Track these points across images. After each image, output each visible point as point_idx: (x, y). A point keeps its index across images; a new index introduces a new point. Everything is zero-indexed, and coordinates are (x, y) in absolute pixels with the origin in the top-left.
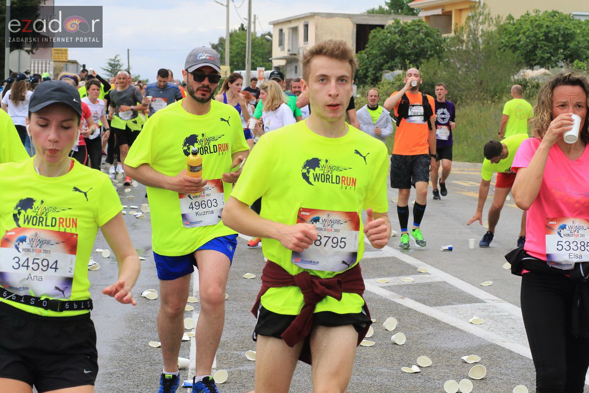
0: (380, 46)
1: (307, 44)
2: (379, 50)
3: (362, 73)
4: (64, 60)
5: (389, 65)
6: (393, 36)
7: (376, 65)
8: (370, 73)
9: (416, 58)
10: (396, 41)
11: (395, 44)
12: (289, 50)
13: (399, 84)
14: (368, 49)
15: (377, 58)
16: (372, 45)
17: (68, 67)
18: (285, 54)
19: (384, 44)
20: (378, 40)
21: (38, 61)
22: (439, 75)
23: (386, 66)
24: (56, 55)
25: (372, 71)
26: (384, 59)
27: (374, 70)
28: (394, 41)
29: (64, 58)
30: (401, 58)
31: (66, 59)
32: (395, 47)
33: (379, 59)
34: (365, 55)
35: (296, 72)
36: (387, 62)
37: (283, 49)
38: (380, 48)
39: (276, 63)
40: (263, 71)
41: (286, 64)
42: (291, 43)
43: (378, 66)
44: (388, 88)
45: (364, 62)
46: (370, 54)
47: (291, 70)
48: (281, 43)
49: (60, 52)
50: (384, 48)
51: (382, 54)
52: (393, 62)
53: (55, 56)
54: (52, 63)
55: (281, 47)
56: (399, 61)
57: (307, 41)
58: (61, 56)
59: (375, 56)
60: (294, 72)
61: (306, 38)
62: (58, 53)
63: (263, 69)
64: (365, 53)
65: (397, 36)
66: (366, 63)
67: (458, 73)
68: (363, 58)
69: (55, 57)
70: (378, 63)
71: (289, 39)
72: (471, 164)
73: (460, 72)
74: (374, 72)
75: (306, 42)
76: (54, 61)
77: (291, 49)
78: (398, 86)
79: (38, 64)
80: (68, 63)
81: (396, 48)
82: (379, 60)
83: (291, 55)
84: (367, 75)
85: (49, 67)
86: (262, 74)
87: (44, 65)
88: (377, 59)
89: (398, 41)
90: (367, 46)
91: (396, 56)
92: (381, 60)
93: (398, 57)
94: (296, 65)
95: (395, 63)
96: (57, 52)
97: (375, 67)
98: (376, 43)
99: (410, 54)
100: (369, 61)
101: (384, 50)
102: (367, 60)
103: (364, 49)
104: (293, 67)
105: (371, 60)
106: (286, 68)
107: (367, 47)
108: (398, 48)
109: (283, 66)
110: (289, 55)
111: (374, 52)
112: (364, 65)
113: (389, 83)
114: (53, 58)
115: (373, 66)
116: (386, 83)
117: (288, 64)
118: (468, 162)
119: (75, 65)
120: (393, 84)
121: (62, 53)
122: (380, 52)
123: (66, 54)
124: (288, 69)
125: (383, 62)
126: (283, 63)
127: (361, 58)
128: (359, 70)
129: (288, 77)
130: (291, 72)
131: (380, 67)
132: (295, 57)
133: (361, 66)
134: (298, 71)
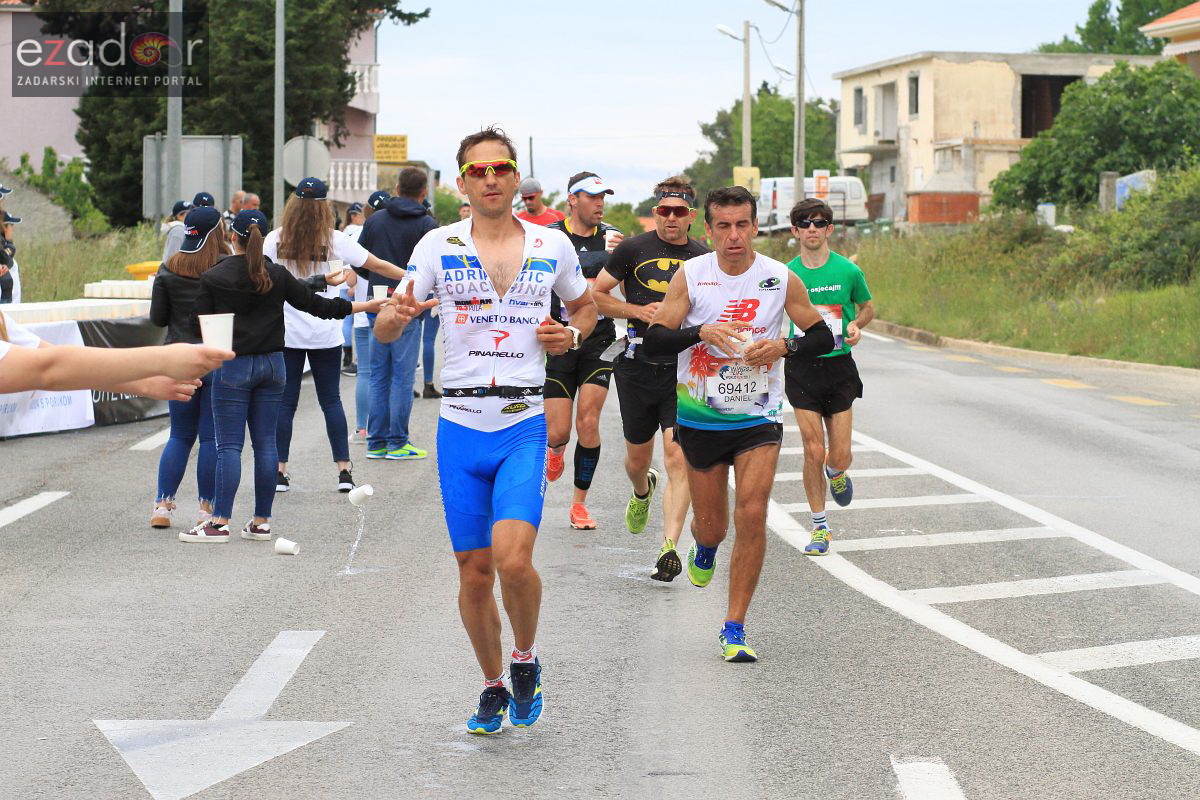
0: (1087, 119)
1: (917, 118)
2: (1084, 128)
3: (1046, 180)
4: (400, 160)
5: (1107, 159)
6: (1115, 97)
7: (1077, 160)
8: (1066, 177)
10: (1121, 107)
11: (1118, 114)
12: (877, 134)
13: (1170, 201)
14: (1059, 126)
15: (1079, 145)
16: (1067, 117)
18: (870, 141)
19: (1095, 116)
20: (1082, 107)
21: (345, 162)
23: (1099, 164)
24: (383, 150)
25: (1070, 173)
26: (1095, 149)
27: (1074, 170)
28: (1118, 108)
29: (400, 155)
31: (404, 158)
32: (1118, 120)
33: (1085, 147)
34: (1054, 140)
35: (893, 180)
36: (1102, 154)
37: (864, 132)
38: (1087, 123)
40: (826, 178)
41: (872, 162)
42: (880, 118)
43: (1084, 164)
46: (1064, 136)
47: (882, 175)
48: (859, 118)
49: (390, 144)
50: (1096, 124)
51: (1087, 138)
52: (1115, 155)
53: (380, 152)
54: (374, 166)
55: (860, 126)
57: (917, 111)
58: (394, 152)
59: (1074, 142)
60: (887, 179)
61: (914, 107)
62: (387, 146)
63: (827, 173)
64: (1053, 137)
65: (1123, 97)
66: (1055, 156)
68: (1050, 147)
69: (380, 155)
70: (1084, 156)
71: (876, 109)
74: (1073, 176)
75: (915, 115)
76: (379, 163)
77: (880, 130)
78: (1168, 204)
79: (345, 169)
81: (1121, 122)
82: (1085, 150)
83: (881, 142)
84: (1059, 182)
85: (368, 176)
86: (823, 183)
87: (357, 172)
88: (1081, 147)
89: (1126, 108)
90: (1058, 119)
91: (1121, 142)
92: (1089, 150)
93: (1127, 143)
94: (892, 165)
95: (1121, 156)
96: (384, 142)
97: (1078, 165)
98: (1077, 114)
99: (1152, 136)
100: (1062, 151)
101: (1095, 127)
102: (1058, 151)
103: (1049, 127)
104: (889, 170)
105: (1067, 149)
106: (871, 171)
107: (1057, 123)
108: (1126, 123)
109: (865, 167)
110: (877, 144)
111: (1074, 132)
112: (1051, 162)
114: (376, 155)
115: (1072, 162)
117: (875, 163)
121: (395, 146)
122: (1085, 132)
123: (404, 146)
124: (876, 173)
125: (1093, 154)
126: (864, 160)
127: (1046, 144)
128: (1039, 173)
129: (876, 190)
130: (882, 180)
131: (1087, 165)
132: (891, 147)
133: (1044, 162)
134: (897, 176)
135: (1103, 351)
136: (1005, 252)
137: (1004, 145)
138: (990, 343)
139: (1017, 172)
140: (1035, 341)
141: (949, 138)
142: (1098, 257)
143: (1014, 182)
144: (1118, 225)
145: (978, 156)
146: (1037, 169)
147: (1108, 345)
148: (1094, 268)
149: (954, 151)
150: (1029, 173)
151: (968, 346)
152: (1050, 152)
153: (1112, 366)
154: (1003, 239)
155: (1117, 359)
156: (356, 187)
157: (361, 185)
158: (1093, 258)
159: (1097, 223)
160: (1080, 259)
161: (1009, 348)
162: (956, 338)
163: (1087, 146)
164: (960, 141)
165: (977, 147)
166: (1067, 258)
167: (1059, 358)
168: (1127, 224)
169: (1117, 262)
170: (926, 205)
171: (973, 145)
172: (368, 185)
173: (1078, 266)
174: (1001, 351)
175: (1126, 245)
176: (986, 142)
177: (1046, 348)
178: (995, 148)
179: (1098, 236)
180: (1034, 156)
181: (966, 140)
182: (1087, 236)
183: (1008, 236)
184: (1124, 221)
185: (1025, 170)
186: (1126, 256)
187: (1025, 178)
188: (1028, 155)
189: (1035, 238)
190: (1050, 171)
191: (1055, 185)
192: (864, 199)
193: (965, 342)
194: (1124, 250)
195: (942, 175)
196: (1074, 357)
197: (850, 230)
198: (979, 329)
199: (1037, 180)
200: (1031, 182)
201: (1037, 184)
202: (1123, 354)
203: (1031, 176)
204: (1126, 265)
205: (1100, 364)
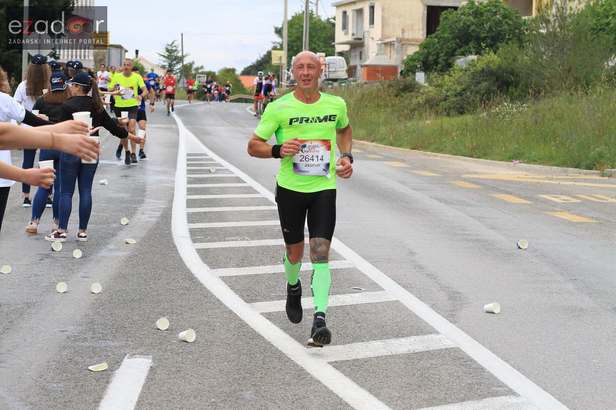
0: (452, 29)
2: (451, 33)
3: (432, 60)
5: (462, 50)
6: (468, 18)
7: (448, 50)
8: (441, 58)
9: (492, 43)
10: (470, 23)
11: (469, 26)
12: (353, 35)
13: (473, 71)
15: (448, 42)
16: (443, 28)
17: (110, 52)
18: (349, 38)
19: (456, 27)
20: (450, 23)
22: (520, 61)
23: (459, 51)
26: (457, 44)
27: (445, 55)
28: (468, 23)
30: (476, 43)
32: (469, 29)
34: (436, 39)
35: (361, 59)
36: (460, 47)
37: (347, 33)
38: (452, 31)
39: (339, 48)
40: (323, 57)
41: (351, 49)
42: (355, 26)
43: (450, 52)
44: (460, 75)
45: (435, 47)
46: (441, 38)
47: (355, 56)
48: (345, 26)
50: (457, 31)
51: (454, 38)
52: (467, 47)
55: (345, 30)
56: (474, 45)
57: (373, 24)
59: (447, 40)
60: (358, 57)
61: (372, 21)
63: (324, 54)
64: (436, 37)
65: (471, 17)
66: (436, 47)
67: (542, 58)
68: (433, 43)
70: (450, 48)
71: (353, 22)
72: (560, 168)
73: (545, 57)
74: (445, 58)
75: (372, 26)
77: (355, 33)
78: (472, 73)
80: (111, 48)
81: (470, 31)
82: (452, 45)
83: (355, 39)
84: (438, 61)
85: (88, 52)
88: (449, 44)
89: (473, 23)
90: (438, 28)
91: (470, 41)
92: (454, 45)
93: (473, 41)
94: (360, 51)
95: (469, 48)
97: (447, 52)
98: (448, 26)
99: (485, 37)
100: (440, 45)
101: (456, 33)
102: (438, 45)
103: (434, 33)
104: (359, 53)
105: (442, 44)
106: (350, 54)
107: (438, 31)
108: (473, 31)
109: (347, 51)
110: (353, 40)
111: (446, 35)
112: (435, 50)
113: (461, 70)
115: (445, 51)
116: (457, 70)
117: (353, 49)
118: (556, 166)
119: (119, 50)
120: (466, 71)
122: (452, 36)
124: (352, 55)
125: (455, 47)
126: (346, 48)
127: (432, 42)
128: (428, 56)
129: (352, 63)
130: (355, 58)
131: (453, 53)
132: (360, 41)
133: (431, 51)
134: (363, 57)
135: (427, 148)
136: (397, 96)
137: (417, 41)
138: (374, 142)
139: (417, 56)
140: (395, 142)
141: (390, 37)
142: (435, 99)
143: (415, 61)
144: (447, 83)
145: (404, 47)
146: (427, 54)
147: (430, 144)
148: (432, 105)
149: (390, 44)
150: (423, 56)
151: (363, 144)
152: (433, 46)
153: (430, 156)
154: (395, 89)
155: (433, 152)
156: (82, 58)
157: (85, 57)
158: (432, 100)
159: (438, 82)
160: (426, 100)
161: (382, 145)
162: (358, 140)
163: (452, 43)
164: (394, 39)
165: (402, 42)
166: (420, 100)
167: (405, 151)
168: (451, 83)
169: (444, 102)
170: (371, 72)
171: (401, 41)
172: (88, 57)
173: (426, 104)
174: (378, 147)
175: (449, 93)
176: (408, 40)
177: (400, 146)
178: (413, 43)
179: (437, 89)
180: (426, 47)
181: (397, 39)
182: (431, 88)
183: (397, 88)
184: (450, 81)
185: (421, 55)
186: (448, 99)
187: (421, 59)
188: (422, 47)
189: (411, 89)
190: (434, 55)
191: (436, 62)
192: (346, 68)
193: (362, 142)
194: (448, 96)
195: (379, 56)
196: (412, 150)
197: (336, 84)
198: (371, 135)
199: (427, 59)
200: (424, 61)
201: (427, 62)
202: (436, 149)
203: (424, 58)
204: (448, 104)
205: (425, 154)
